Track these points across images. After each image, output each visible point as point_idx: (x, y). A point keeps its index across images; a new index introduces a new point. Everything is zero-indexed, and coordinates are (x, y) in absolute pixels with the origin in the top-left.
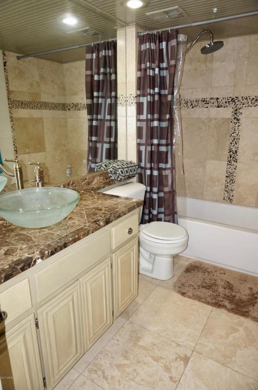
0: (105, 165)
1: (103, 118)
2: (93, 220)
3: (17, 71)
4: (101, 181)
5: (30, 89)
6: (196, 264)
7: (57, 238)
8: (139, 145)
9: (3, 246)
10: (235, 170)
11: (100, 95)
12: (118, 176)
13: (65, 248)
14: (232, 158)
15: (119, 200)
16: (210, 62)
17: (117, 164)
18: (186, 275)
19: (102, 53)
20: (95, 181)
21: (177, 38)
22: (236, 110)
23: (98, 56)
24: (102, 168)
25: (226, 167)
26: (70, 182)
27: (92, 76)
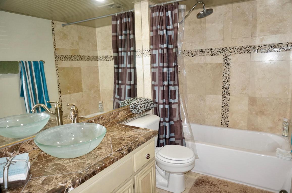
0: (128, 102)
1: (125, 66)
2: (117, 150)
3: (62, 35)
4: (125, 114)
5: (71, 47)
6: (204, 178)
7: (87, 166)
8: (153, 86)
9: (42, 176)
10: (228, 102)
11: (123, 50)
12: (138, 110)
13: (94, 175)
14: (225, 93)
15: (139, 131)
16: (204, 23)
17: (136, 101)
18: (196, 188)
19: (124, 20)
20: (120, 115)
21: (178, 8)
22: (226, 57)
23: (121, 23)
24: (125, 104)
25: (221, 99)
26: (100, 117)
27: (117, 37)
